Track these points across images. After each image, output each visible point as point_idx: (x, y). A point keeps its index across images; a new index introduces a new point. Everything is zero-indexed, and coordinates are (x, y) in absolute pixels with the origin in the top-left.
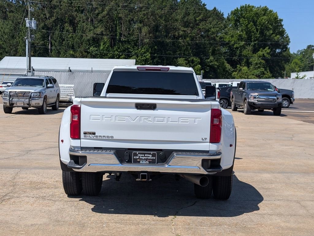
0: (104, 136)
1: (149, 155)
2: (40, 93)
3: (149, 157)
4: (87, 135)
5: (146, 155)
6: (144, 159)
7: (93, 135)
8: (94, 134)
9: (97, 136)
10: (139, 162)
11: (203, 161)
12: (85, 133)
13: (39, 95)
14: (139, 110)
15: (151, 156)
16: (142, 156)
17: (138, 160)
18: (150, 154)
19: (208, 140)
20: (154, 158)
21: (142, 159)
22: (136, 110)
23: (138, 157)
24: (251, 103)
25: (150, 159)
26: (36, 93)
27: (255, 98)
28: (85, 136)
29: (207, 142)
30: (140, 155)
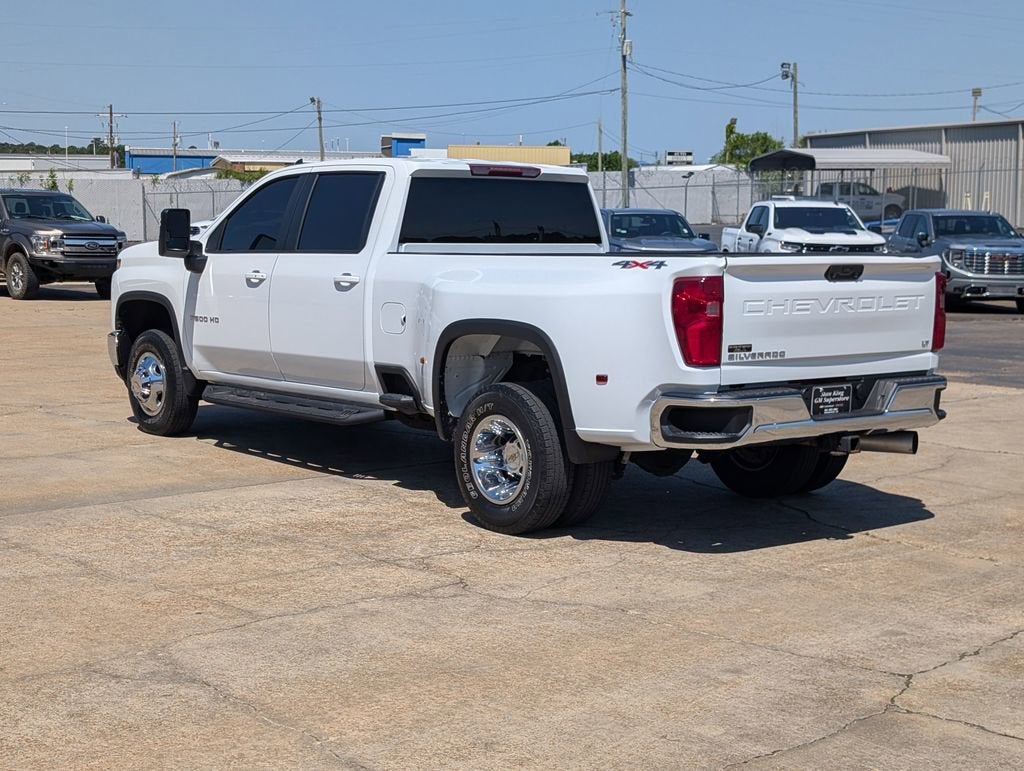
0: (768, 354)
1: (839, 393)
3: (839, 396)
4: (735, 354)
5: (834, 394)
6: (832, 403)
7: (747, 353)
8: (749, 348)
9: (754, 355)
10: (822, 411)
12: (731, 349)
14: (832, 283)
15: (842, 393)
16: (828, 397)
17: (821, 407)
18: (841, 389)
19: (930, 345)
20: (847, 398)
21: (827, 404)
22: (826, 281)
23: (820, 400)
24: (43, 260)
25: (841, 402)
27: (54, 244)
28: (731, 357)
29: (928, 351)
30: (824, 394)
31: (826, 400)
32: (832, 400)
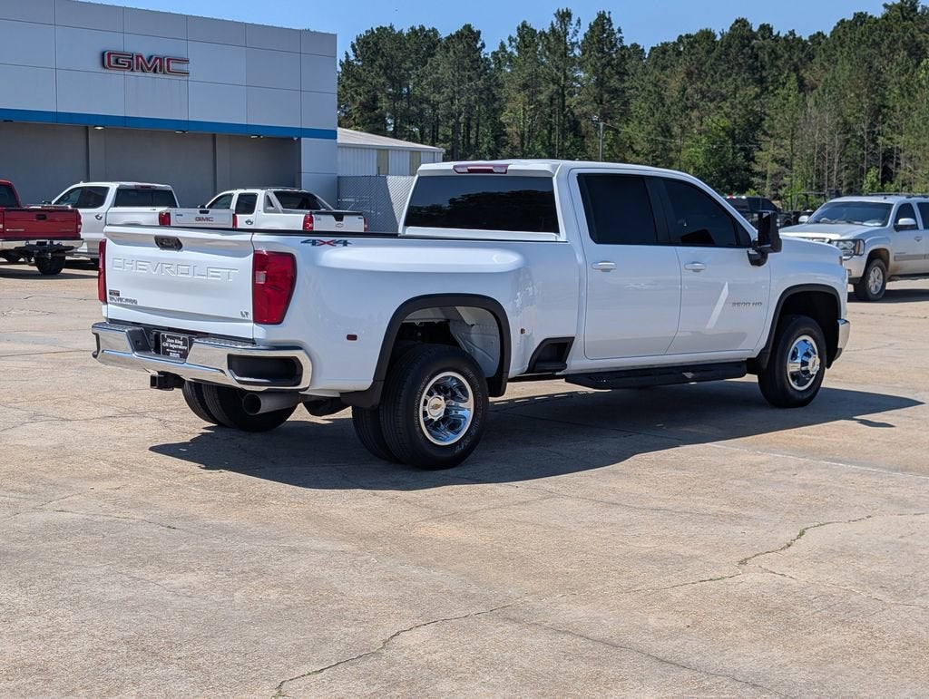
0: (127, 300)
1: (179, 342)
2: (854, 241)
3: (180, 345)
4: (112, 296)
5: (176, 341)
6: (175, 349)
7: (118, 298)
8: (118, 294)
9: (121, 299)
10: (168, 354)
11: (230, 357)
12: (110, 293)
13: (854, 249)
14: (161, 250)
15: (181, 343)
16: (172, 343)
17: (168, 350)
18: (179, 339)
19: (251, 317)
20: (185, 348)
21: (171, 348)
22: (158, 249)
23: (167, 345)
25: (181, 350)
26: (844, 241)
28: (110, 298)
29: (248, 321)
30: (169, 340)
31: (171, 346)
32: (175, 346)
